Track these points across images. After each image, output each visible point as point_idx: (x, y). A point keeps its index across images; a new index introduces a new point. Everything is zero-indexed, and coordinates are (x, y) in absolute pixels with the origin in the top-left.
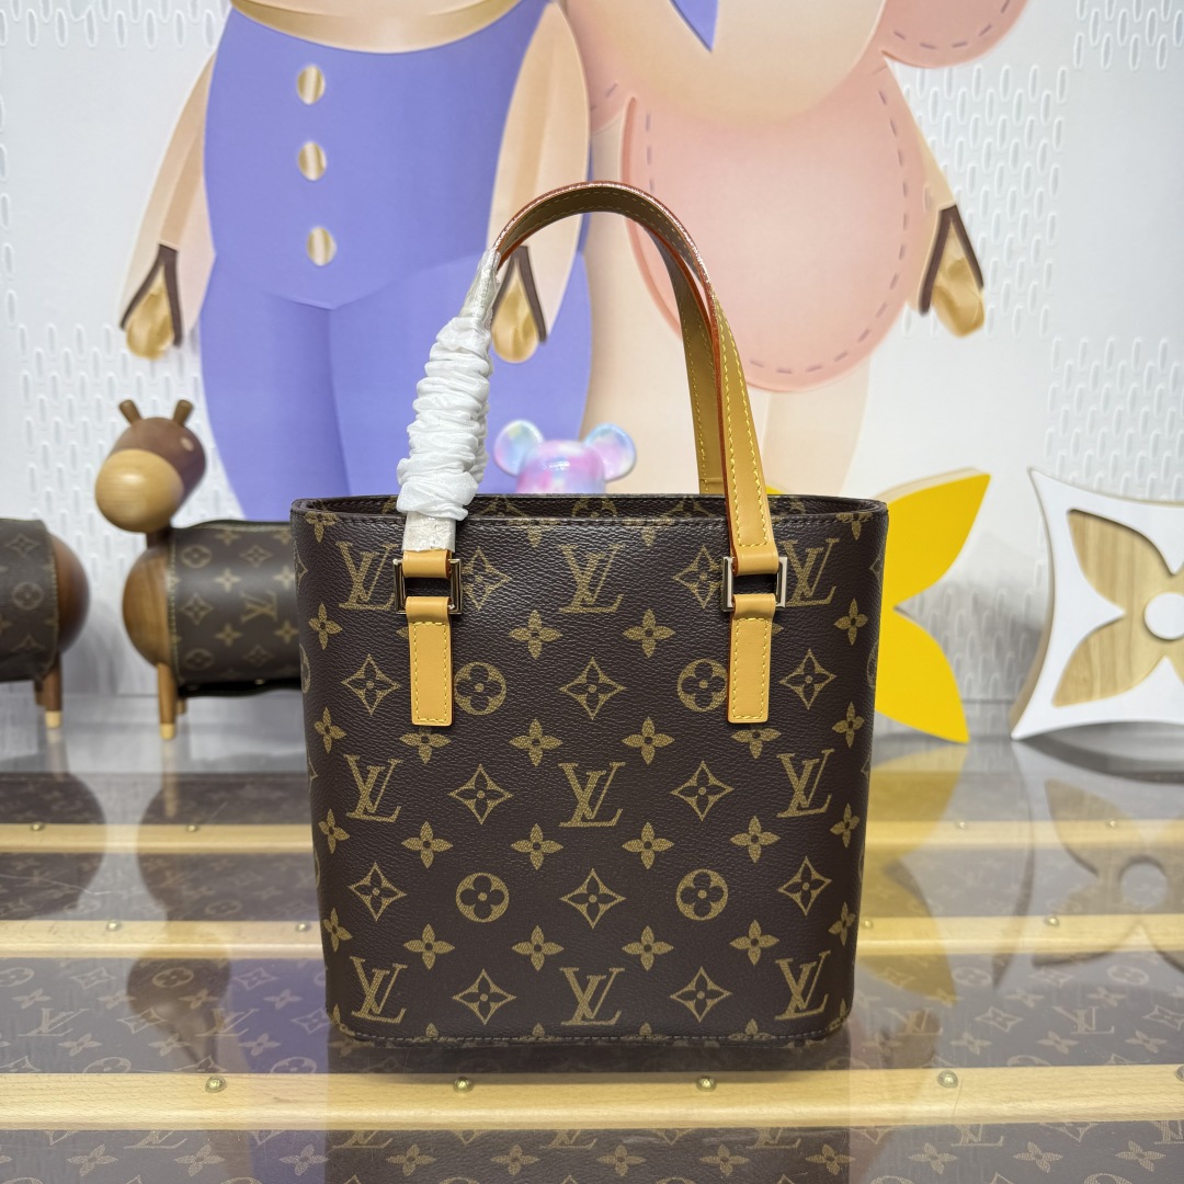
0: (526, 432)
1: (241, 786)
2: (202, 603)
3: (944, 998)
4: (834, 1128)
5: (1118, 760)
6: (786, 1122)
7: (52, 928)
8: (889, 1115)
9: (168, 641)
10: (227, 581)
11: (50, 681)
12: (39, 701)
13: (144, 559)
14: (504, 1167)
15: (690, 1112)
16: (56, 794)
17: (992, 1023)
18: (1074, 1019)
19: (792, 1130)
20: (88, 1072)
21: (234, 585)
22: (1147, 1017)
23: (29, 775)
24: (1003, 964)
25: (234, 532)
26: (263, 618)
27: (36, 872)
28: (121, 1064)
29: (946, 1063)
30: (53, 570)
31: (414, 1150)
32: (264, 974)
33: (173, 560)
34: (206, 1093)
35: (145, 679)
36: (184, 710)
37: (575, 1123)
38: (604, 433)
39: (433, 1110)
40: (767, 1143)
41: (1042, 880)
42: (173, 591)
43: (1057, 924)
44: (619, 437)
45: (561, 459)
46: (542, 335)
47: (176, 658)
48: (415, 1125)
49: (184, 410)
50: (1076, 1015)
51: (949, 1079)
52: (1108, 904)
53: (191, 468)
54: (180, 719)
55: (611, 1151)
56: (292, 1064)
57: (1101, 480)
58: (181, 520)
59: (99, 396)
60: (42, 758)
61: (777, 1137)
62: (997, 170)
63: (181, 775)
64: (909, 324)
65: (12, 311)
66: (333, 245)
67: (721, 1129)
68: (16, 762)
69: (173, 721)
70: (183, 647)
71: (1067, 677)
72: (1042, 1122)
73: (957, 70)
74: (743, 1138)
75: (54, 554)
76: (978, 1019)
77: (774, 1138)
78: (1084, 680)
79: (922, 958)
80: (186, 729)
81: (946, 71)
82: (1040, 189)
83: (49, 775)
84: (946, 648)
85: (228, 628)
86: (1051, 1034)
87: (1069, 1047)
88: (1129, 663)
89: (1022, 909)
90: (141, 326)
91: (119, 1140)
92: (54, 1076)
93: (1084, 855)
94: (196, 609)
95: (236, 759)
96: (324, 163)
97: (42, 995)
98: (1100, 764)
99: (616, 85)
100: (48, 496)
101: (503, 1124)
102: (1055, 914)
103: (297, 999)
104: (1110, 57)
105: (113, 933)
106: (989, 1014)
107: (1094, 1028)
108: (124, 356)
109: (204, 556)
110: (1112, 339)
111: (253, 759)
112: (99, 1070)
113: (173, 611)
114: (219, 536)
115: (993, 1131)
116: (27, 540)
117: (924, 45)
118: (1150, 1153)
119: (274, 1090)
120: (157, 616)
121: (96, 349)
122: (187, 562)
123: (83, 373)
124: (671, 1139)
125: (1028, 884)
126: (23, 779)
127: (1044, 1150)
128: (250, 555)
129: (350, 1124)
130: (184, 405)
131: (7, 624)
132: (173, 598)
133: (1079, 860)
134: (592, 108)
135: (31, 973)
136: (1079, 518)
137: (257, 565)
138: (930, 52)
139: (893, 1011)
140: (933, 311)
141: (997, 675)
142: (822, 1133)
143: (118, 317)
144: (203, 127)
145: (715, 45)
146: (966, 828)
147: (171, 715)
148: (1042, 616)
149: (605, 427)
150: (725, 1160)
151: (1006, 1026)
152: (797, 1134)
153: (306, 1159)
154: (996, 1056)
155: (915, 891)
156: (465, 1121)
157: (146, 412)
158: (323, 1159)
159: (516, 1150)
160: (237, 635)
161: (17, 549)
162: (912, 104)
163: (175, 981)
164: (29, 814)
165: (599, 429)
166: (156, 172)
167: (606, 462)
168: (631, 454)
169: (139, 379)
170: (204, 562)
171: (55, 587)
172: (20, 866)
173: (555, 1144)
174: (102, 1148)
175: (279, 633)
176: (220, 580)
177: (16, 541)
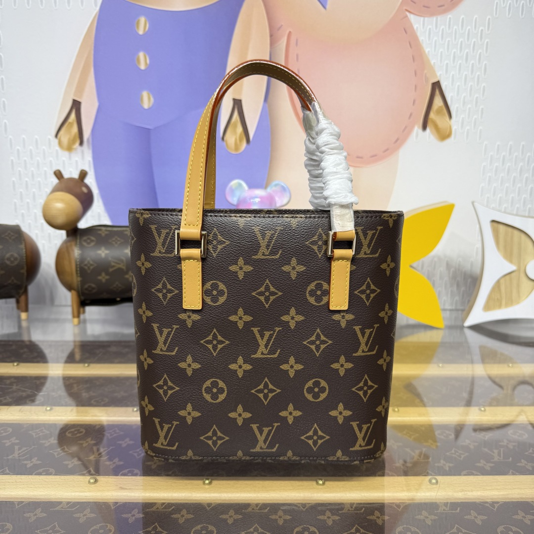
0: (240, 185)
1: (109, 346)
2: (91, 262)
3: (432, 444)
4: (379, 503)
5: (513, 337)
6: (357, 500)
7: (21, 409)
8: (406, 498)
9: (76, 280)
10: (103, 253)
11: (23, 298)
12: (18, 308)
13: (65, 242)
14: (226, 520)
15: (313, 495)
16: (25, 350)
17: (454, 455)
18: (492, 454)
19: (361, 504)
20: (35, 475)
21: (106, 254)
22: (527, 453)
23: (13, 341)
24: (459, 429)
25: (106, 230)
26: (120, 269)
27: (15, 385)
28: (50, 471)
29: (433, 474)
30: (24, 248)
31: (184, 512)
32: (118, 431)
33: (78, 243)
34: (89, 485)
35: (66, 297)
36: (84, 312)
37: (259, 500)
38: (276, 185)
39: (193, 493)
40: (349, 510)
41: (477, 391)
42: (78, 257)
43: (485, 410)
44: (283, 187)
45: (256, 197)
46: (248, 141)
47: (80, 288)
48: (184, 500)
49: (83, 174)
50: (493, 452)
51: (434, 481)
52: (508, 402)
53: (86, 201)
54: (82, 316)
55: (276, 513)
56: (129, 472)
57: (505, 208)
58: (83, 224)
59: (45, 169)
60: (20, 334)
61: (354, 507)
62: (458, 64)
63: (82, 342)
64: (417, 135)
65: (6, 130)
66: (152, 99)
67: (327, 503)
68: (8, 335)
69: (78, 316)
70: (83, 283)
71: (490, 298)
72: (477, 501)
73: (439, 18)
74: (337, 507)
75: (24, 240)
76: (448, 454)
77: (352, 508)
78: (498, 299)
79: (422, 426)
80: (85, 321)
81: (434, 18)
82: (478, 73)
83: (23, 341)
84: (434, 285)
85: (103, 274)
86: (481, 461)
87: (491, 467)
88: (518, 292)
89: (469, 403)
90: (65, 136)
91: (48, 506)
92: (19, 476)
93: (497, 380)
94: (89, 265)
95: (108, 334)
96: (148, 61)
97: (15, 440)
98: (504, 338)
99: (282, 25)
100: (23, 214)
101: (225, 500)
102: (484, 406)
103: (132, 442)
104: (511, 12)
105: (49, 412)
106: (453, 451)
107: (502, 458)
108: (57, 150)
109: (92, 241)
110: (511, 143)
111: (115, 334)
112: (40, 474)
113: (78, 266)
114: (100, 232)
115: (454, 505)
116: (12, 234)
117: (424, 6)
118: (528, 516)
119: (120, 484)
120: (71, 268)
121: (44, 147)
122: (85, 244)
123: (38, 158)
124: (304, 508)
125: (471, 393)
126: (11, 343)
127: (478, 514)
128: (113, 241)
129: (155, 499)
130: (84, 172)
131: (2, 272)
132: (78, 260)
133: (494, 382)
134: (271, 36)
135: (10, 430)
136: (495, 224)
137: (116, 245)
138: (428, 10)
139: (408, 450)
140: (428, 130)
141: (457, 298)
142: (374, 505)
143: (54, 132)
144: (93, 45)
145: (328, 7)
146: (442, 367)
147: (77, 314)
148: (478, 271)
149: (276, 182)
150: (329, 518)
151: (461, 457)
152: (362, 505)
153: (134, 515)
154: (456, 471)
155: (418, 396)
156: (208, 498)
157: (66, 175)
158: (141, 516)
159: (232, 512)
160: (107, 277)
161: (8, 238)
162: (419, 34)
163: (76, 434)
164: (13, 359)
165: (274, 183)
166: (71, 66)
167: (277, 199)
168: (288, 195)
169: (64, 161)
170: (92, 244)
171: (25, 255)
172: (8, 382)
173: (250, 509)
174: (40, 510)
175: (127, 276)
176: (99, 252)
177: (7, 234)
